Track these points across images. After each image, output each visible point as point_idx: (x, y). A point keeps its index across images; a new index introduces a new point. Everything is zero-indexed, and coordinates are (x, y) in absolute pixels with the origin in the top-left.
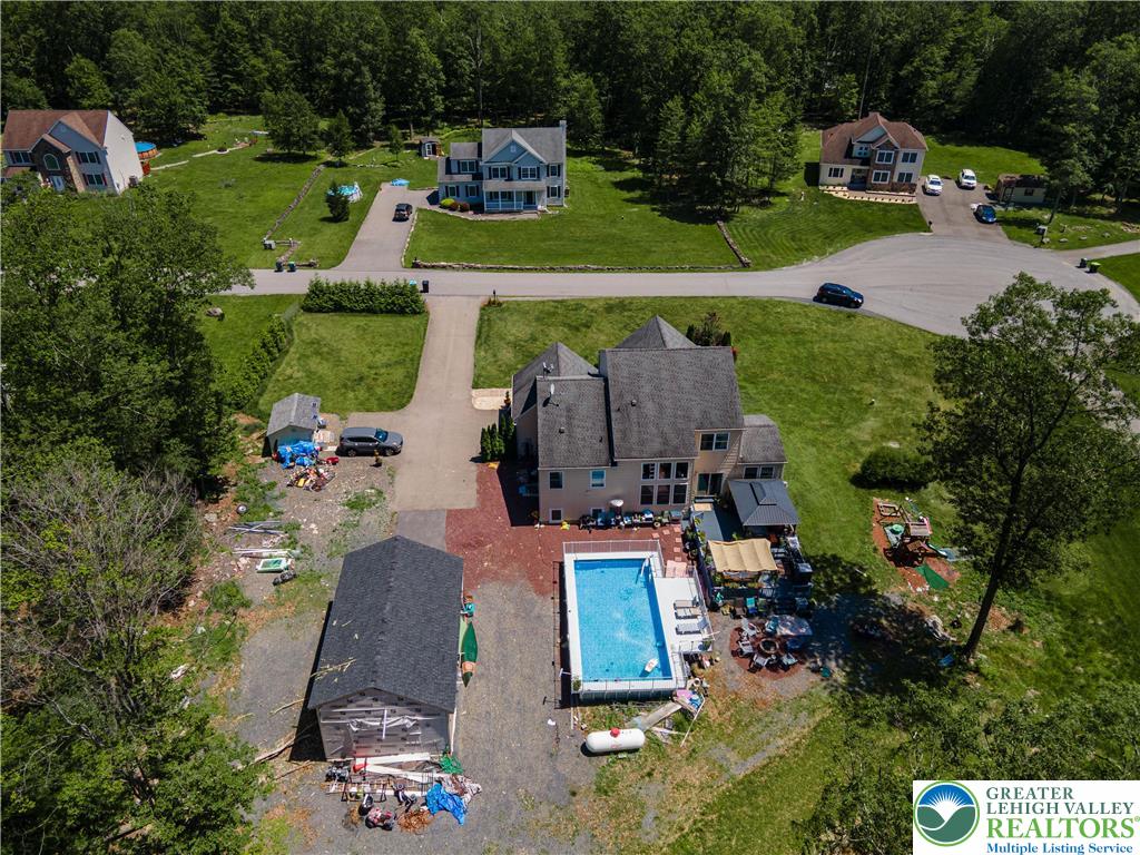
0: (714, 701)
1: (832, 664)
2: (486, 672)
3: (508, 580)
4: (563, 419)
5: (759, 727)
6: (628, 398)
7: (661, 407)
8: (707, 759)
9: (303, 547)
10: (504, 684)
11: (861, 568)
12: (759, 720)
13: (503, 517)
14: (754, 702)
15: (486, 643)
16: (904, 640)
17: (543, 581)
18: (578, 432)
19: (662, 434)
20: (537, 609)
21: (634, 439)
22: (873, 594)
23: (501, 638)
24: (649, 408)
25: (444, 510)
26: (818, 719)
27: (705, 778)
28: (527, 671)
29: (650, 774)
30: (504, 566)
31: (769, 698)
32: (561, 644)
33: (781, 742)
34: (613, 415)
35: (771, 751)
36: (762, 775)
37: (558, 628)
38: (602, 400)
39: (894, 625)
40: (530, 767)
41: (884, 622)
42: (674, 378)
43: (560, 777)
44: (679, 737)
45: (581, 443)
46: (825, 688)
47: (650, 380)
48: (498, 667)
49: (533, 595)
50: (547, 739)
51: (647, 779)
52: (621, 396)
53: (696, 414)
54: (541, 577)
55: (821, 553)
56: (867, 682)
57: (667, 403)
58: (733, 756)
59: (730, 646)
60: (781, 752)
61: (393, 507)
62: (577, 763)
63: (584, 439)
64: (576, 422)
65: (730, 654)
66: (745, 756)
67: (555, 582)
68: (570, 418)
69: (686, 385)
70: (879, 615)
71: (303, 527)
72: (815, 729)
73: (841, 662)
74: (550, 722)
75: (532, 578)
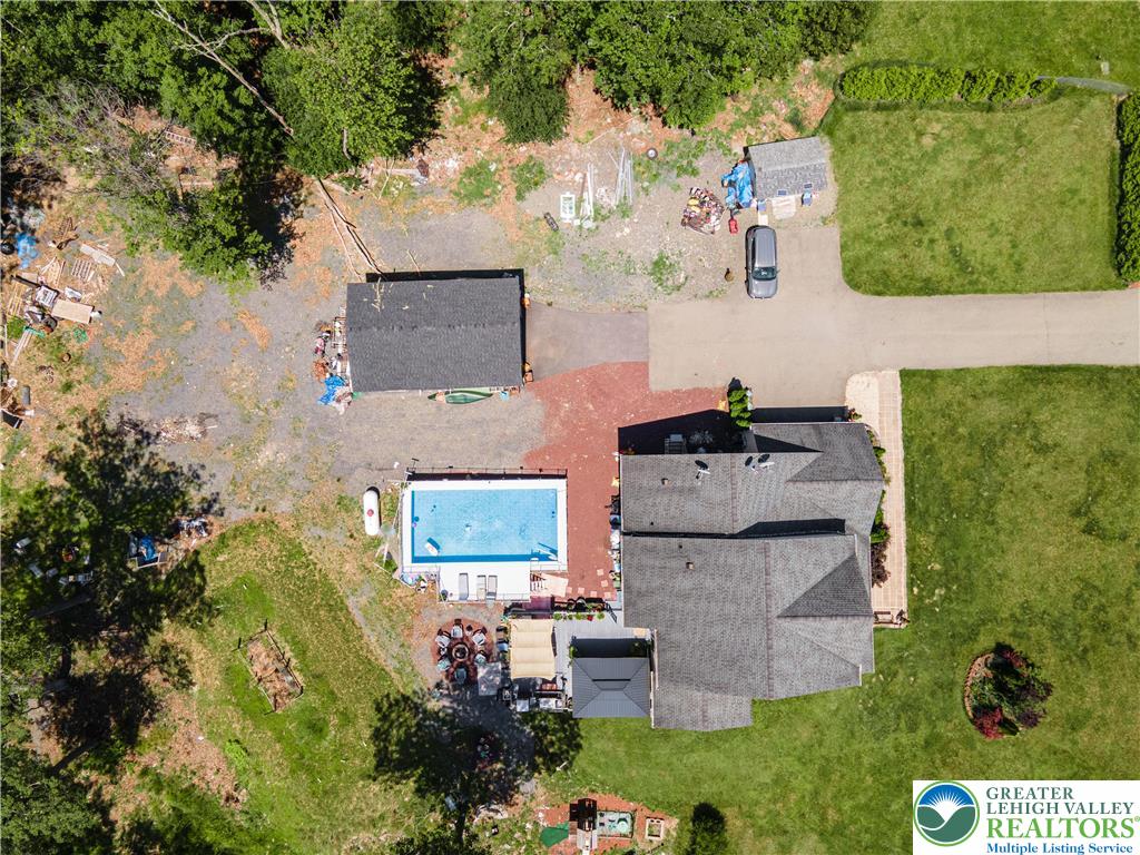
0: (413, 595)
1: (446, 703)
2: (442, 413)
3: (545, 427)
4: (679, 483)
5: (387, 627)
6: (697, 560)
7: (686, 597)
8: (363, 581)
9: (597, 228)
10: (431, 427)
11: (566, 768)
12: (393, 628)
13: (631, 419)
14: (410, 628)
15: (471, 411)
16: (478, 776)
17: (544, 459)
18: (663, 499)
19: (651, 592)
20: (511, 454)
21: (648, 561)
22: (534, 768)
23: (478, 423)
24: (684, 583)
25: (648, 357)
26: (393, 674)
27: (348, 577)
28: (444, 445)
29: (351, 536)
30: (563, 423)
31: (413, 641)
32: (471, 474)
33: (373, 640)
34: (675, 541)
35: (366, 631)
36: (347, 619)
37: (488, 472)
38: (703, 530)
39: (495, 774)
40: (359, 449)
41: (499, 766)
42: (724, 619)
43: (352, 470)
44: (381, 562)
45: (650, 502)
46: (422, 690)
47: (720, 588)
48: (448, 422)
49: (525, 450)
50: (381, 461)
51: (349, 534)
52: (699, 552)
53: (676, 636)
54: (548, 458)
55: (583, 733)
56: (427, 727)
57: (690, 605)
58: (363, 600)
59: (466, 620)
60: (365, 637)
61: (655, 305)
62: (362, 483)
63: (654, 505)
64: (675, 497)
65: (457, 617)
66: (364, 610)
67: (541, 470)
68: (681, 491)
69: (716, 631)
70: (507, 763)
71: (627, 220)
72: (383, 670)
73: (450, 711)
74: (397, 464)
75: (547, 450)
